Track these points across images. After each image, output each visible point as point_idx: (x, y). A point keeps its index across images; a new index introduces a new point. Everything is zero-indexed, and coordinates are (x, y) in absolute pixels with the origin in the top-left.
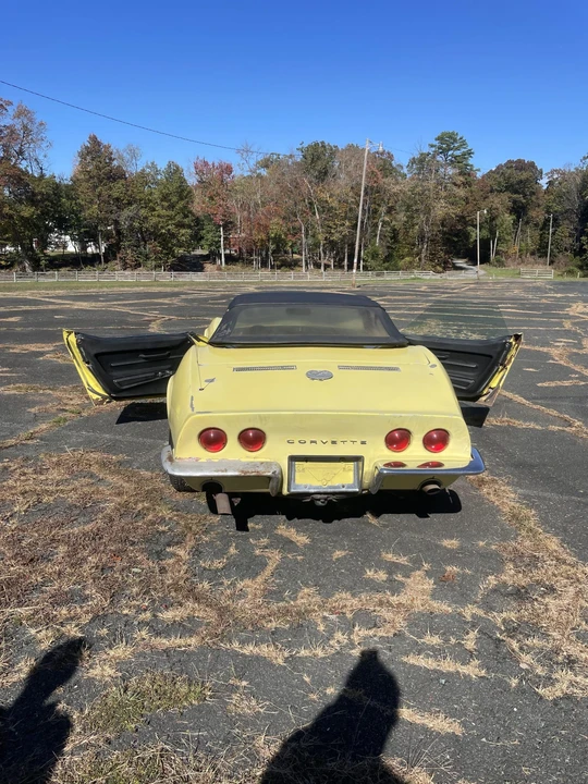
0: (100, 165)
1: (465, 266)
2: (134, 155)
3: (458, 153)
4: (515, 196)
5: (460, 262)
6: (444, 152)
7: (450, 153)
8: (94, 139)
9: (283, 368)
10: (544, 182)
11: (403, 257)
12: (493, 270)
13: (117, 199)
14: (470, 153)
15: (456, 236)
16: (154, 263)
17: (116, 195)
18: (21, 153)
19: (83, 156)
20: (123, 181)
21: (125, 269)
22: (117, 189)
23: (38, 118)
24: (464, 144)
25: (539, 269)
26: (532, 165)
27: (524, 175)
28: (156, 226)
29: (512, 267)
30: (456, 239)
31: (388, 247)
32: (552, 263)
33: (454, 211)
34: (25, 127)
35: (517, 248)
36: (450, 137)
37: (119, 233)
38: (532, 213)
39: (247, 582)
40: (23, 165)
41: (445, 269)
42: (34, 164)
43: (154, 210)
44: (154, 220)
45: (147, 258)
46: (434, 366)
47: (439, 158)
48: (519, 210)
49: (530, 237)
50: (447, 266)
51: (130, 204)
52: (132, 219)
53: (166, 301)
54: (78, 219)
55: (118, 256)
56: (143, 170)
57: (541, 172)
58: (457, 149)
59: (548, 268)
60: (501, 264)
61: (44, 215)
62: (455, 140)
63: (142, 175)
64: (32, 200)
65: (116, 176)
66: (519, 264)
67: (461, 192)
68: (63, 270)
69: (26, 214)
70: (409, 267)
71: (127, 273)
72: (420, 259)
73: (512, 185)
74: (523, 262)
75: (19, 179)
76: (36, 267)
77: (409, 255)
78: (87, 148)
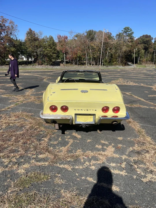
0: (32, 37)
1: (131, 64)
2: (41, 34)
3: (129, 33)
4: (145, 45)
5: (130, 63)
6: (126, 32)
7: (127, 33)
8: (30, 30)
9: (74, 89)
10: (153, 41)
11: (113, 62)
12: (139, 65)
13: (37, 46)
14: (133, 33)
15: (129, 56)
16: (46, 63)
17: (36, 45)
18: (11, 33)
19: (27, 34)
20: (38, 41)
22: (37, 43)
23: (15, 24)
24: (131, 30)
25: (151, 65)
26: (150, 36)
27: (148, 39)
28: (47, 54)
29: (144, 64)
30: (128, 57)
31: (110, 59)
32: (155, 63)
33: (128, 49)
34: (12, 26)
35: (145, 59)
36: (127, 28)
37: (37, 55)
38: (150, 50)
39: (63, 148)
40: (12, 37)
41: (125, 65)
42: (15, 36)
43: (47, 49)
44: (46, 52)
45: (45, 62)
46: (117, 89)
47: (124, 34)
48: (146, 49)
49: (149, 57)
50: (126, 64)
51: (40, 47)
52: (41, 51)
53: (49, 73)
54: (26, 52)
55: (37, 61)
56: (44, 38)
57: (152, 38)
58: (130, 32)
59: (154, 65)
60: (141, 64)
61: (18, 50)
62: (129, 29)
63: (43, 39)
64: (14, 46)
65: (36, 39)
66: (146, 64)
67: (130, 44)
68: (23, 65)
69: (12, 50)
70: (116, 65)
71: (39, 66)
72: (118, 63)
73: (144, 42)
74: (147, 63)
75: (11, 41)
77: (115, 61)
78: (28, 32)
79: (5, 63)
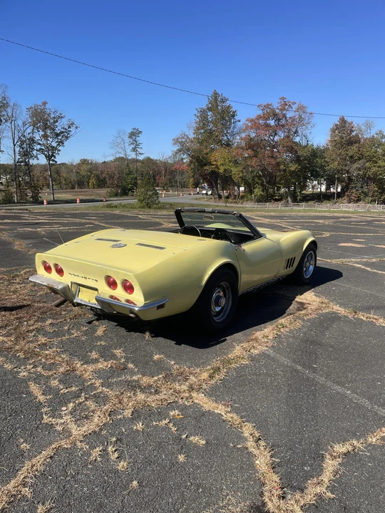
0: (345, 136)
2: (369, 126)
8: (343, 121)
13: (351, 157)
16: (370, 199)
17: (350, 154)
18: (296, 132)
19: (333, 131)
20: (357, 145)
21: (349, 203)
22: (353, 150)
28: (375, 174)
34: (300, 117)
37: (350, 179)
40: (297, 139)
42: (304, 138)
43: (377, 163)
44: (374, 169)
45: (366, 194)
51: (360, 159)
52: (359, 170)
54: (325, 172)
55: (346, 194)
56: (373, 136)
61: (304, 169)
63: (372, 139)
64: (298, 160)
65: (352, 141)
68: (310, 203)
69: (292, 169)
71: (350, 205)
75: (292, 148)
76: (295, 200)
78: (337, 125)
79: (274, 196)
